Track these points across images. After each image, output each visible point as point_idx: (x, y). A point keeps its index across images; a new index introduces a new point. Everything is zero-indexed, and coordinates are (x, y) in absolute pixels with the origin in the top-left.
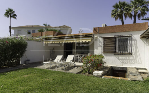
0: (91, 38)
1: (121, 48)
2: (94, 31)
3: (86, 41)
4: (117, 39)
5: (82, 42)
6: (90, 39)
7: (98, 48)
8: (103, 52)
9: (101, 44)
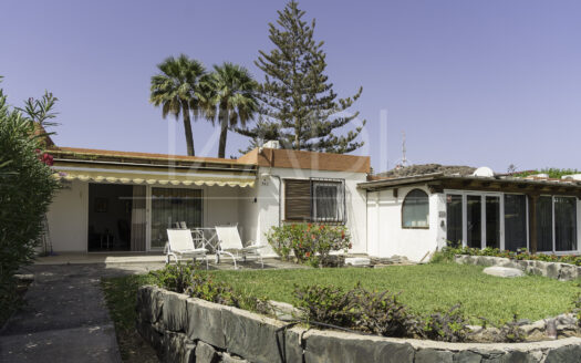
0: (254, 177)
1: (323, 210)
2: (262, 158)
3: (238, 186)
4: (316, 185)
5: (227, 185)
6: (250, 181)
7: (270, 207)
8: (283, 218)
9: (277, 197)
